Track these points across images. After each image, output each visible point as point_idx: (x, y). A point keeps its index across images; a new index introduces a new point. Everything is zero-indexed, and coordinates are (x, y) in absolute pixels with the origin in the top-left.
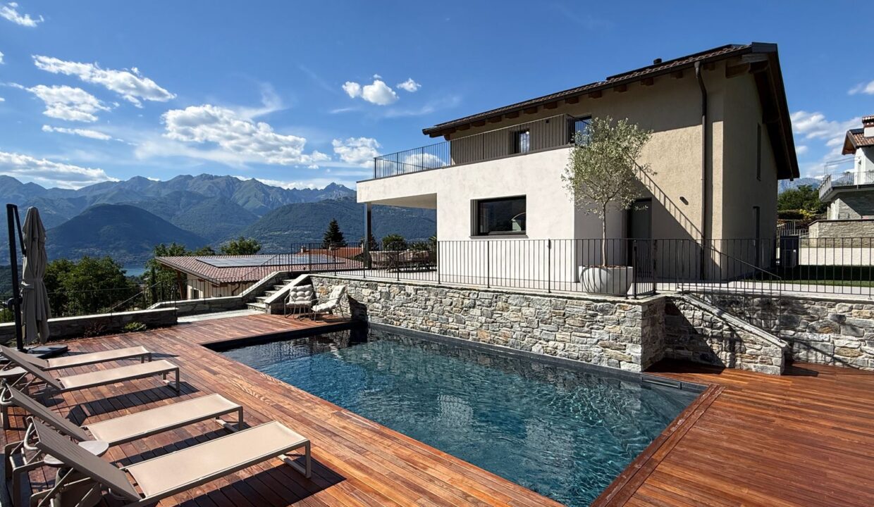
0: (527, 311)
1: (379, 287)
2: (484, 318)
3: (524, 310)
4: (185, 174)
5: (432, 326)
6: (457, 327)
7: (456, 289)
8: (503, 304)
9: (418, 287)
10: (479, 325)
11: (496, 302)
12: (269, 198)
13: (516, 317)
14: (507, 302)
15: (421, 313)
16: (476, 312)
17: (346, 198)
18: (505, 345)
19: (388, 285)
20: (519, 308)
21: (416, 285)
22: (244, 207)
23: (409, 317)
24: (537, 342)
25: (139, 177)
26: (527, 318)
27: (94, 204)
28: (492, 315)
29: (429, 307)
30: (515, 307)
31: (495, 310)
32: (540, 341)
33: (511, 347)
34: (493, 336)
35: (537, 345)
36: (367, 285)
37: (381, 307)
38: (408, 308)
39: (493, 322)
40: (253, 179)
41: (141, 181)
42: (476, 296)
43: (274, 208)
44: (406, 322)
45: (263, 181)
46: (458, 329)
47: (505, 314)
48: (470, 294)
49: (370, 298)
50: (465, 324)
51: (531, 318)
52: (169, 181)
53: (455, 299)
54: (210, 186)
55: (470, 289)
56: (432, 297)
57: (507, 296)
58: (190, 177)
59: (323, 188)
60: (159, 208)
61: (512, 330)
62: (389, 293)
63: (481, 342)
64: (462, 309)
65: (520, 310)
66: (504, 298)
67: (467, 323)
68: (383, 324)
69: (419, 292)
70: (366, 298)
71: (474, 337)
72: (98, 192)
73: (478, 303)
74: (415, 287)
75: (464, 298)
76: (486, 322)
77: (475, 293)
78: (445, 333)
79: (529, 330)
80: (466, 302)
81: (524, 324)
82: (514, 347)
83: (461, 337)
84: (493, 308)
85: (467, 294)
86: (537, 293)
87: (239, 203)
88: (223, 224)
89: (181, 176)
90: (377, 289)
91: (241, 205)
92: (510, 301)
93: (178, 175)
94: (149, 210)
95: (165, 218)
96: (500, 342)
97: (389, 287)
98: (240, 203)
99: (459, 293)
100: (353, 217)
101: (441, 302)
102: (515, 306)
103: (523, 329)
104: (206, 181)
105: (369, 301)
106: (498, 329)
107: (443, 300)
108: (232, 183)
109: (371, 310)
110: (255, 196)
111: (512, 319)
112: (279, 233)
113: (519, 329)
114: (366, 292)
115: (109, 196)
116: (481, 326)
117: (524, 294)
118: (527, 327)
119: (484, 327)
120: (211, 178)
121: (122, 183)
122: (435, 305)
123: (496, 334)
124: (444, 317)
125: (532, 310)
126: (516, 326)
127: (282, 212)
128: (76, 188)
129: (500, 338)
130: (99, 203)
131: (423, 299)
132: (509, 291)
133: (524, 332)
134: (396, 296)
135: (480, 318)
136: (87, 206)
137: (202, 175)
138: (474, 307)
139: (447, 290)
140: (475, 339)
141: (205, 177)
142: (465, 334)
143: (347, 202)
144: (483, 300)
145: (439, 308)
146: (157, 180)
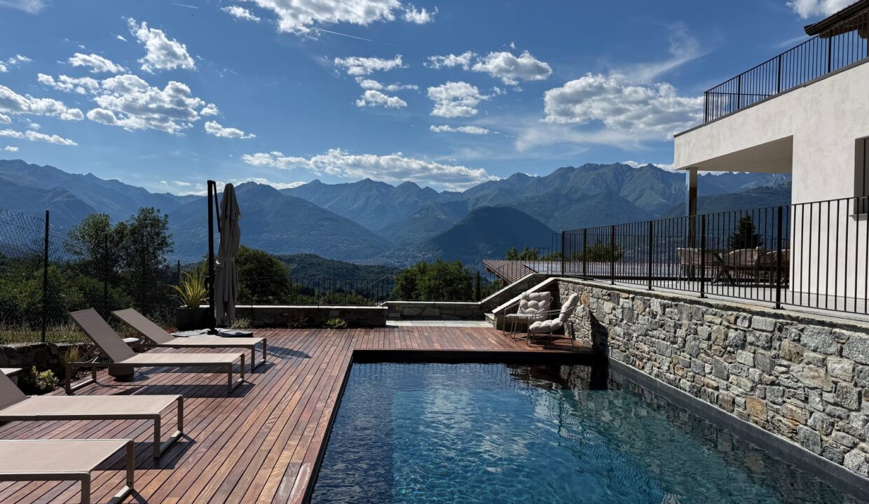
0: (839, 367)
1: (621, 300)
2: (759, 372)
3: (833, 363)
4: (565, 166)
5: (682, 377)
6: (715, 384)
7: (717, 307)
8: (793, 344)
9: (666, 301)
10: (750, 385)
11: (780, 339)
12: (670, 189)
13: (814, 378)
14: (799, 341)
15: (669, 350)
16: (745, 356)
18: (791, 438)
19: (631, 296)
20: (821, 357)
21: (663, 298)
22: (637, 204)
23: (654, 356)
24: (855, 445)
25: (518, 173)
26: (836, 383)
27: (477, 206)
28: (772, 368)
29: (680, 340)
30: (812, 354)
31: (776, 357)
32: (862, 445)
33: (802, 444)
34: (771, 414)
35: (854, 451)
36: (609, 295)
37: (622, 334)
38: (654, 339)
39: (773, 383)
40: (650, 166)
41: (520, 177)
42: (746, 324)
43: (677, 204)
44: (649, 364)
45: (660, 166)
46: (717, 389)
47: (795, 367)
48: (737, 318)
49: (611, 316)
50: (728, 379)
51: (844, 384)
52: (548, 176)
53: (715, 327)
54: (594, 178)
55: (737, 309)
56: (685, 322)
57: (801, 326)
58: (571, 169)
60: (536, 208)
61: (808, 406)
62: (631, 309)
63: (751, 423)
64: (725, 348)
65: (823, 363)
66: (793, 331)
67: (732, 377)
68: (624, 363)
69: (667, 310)
70: (607, 317)
71: (740, 410)
72: (482, 193)
73: (750, 338)
74: (663, 301)
75: (728, 327)
76: (761, 382)
77: (745, 318)
78: (698, 393)
79: (839, 411)
80: (732, 334)
81: (829, 397)
82: (807, 447)
83: (721, 406)
84: (773, 352)
85: (732, 319)
86: (859, 324)
87: (628, 198)
89: (561, 169)
90: (618, 304)
91: (631, 201)
92: (804, 339)
93: (559, 167)
94: (527, 211)
95: (542, 220)
96: (784, 428)
97: (633, 299)
98: (631, 198)
99: (722, 316)
101: (696, 333)
102: (815, 351)
103: (829, 408)
104: (591, 172)
105: (610, 323)
106: (780, 400)
107: (699, 328)
108: (621, 172)
109: (613, 339)
110: (652, 188)
111: (808, 382)
113: (820, 407)
114: (608, 306)
115: (489, 198)
116: (753, 389)
117: (833, 325)
118: (835, 404)
119: (757, 392)
120: (596, 167)
121: (502, 181)
122: (688, 337)
123: (777, 412)
124: (699, 362)
125: (847, 364)
126: (815, 398)
128: (462, 190)
129: (784, 420)
130: (480, 205)
131: (671, 323)
132: (802, 316)
133: (829, 415)
134: (640, 317)
135: (751, 370)
136: (470, 209)
137: (585, 165)
138: (743, 347)
139: (704, 308)
140: (740, 414)
141: (589, 168)
142: (727, 402)
144: (758, 333)
145: (693, 343)
146: (535, 175)
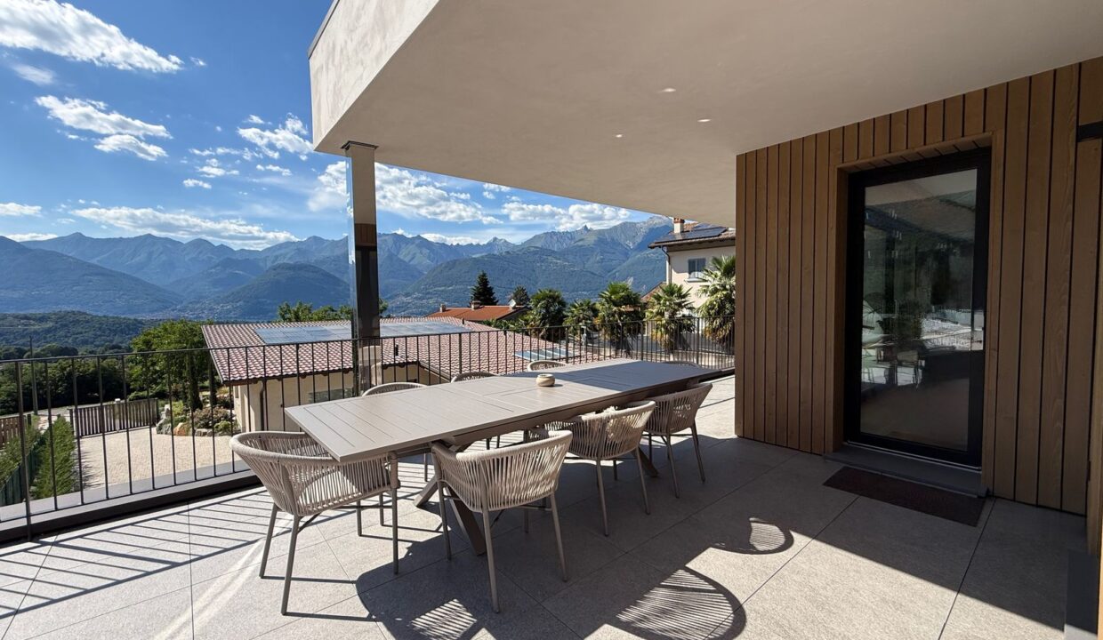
17: (508, 252)
22: (410, 264)
25: (315, 236)
27: (276, 263)
59: (485, 243)
87: (405, 260)
88: (391, 280)
91: (407, 261)
100: (515, 271)
108: (399, 240)
110: (421, 253)
112: (443, 288)
127: (446, 267)
128: (260, 249)
130: (280, 262)
136: (269, 265)
143: (508, 256)
